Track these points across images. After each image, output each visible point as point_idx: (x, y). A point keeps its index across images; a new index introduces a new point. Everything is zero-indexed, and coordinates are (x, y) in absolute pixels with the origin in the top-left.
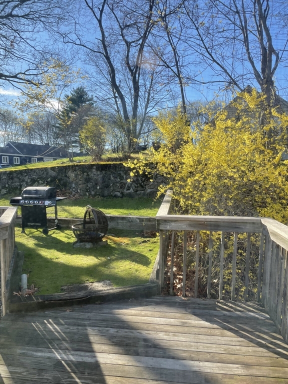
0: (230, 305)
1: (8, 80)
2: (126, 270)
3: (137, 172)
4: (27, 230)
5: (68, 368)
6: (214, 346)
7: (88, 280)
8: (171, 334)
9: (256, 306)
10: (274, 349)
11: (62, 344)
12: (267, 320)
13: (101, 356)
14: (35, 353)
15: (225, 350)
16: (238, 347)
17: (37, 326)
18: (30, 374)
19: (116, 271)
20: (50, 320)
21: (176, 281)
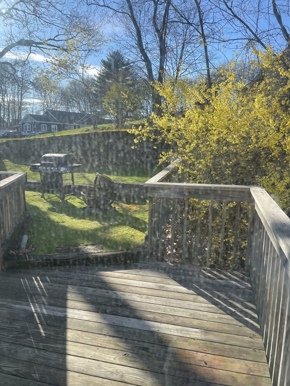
0: (215, 273)
1: (39, 47)
2: (122, 235)
3: (141, 139)
4: (46, 195)
5: (38, 320)
6: (182, 310)
7: (83, 243)
8: (144, 296)
9: (241, 275)
10: (242, 317)
11: (40, 298)
12: (246, 290)
13: (71, 312)
14: (13, 305)
15: (191, 315)
16: (205, 313)
17: (24, 282)
18: (3, 323)
19: (113, 235)
20: (38, 277)
21: (169, 248)
